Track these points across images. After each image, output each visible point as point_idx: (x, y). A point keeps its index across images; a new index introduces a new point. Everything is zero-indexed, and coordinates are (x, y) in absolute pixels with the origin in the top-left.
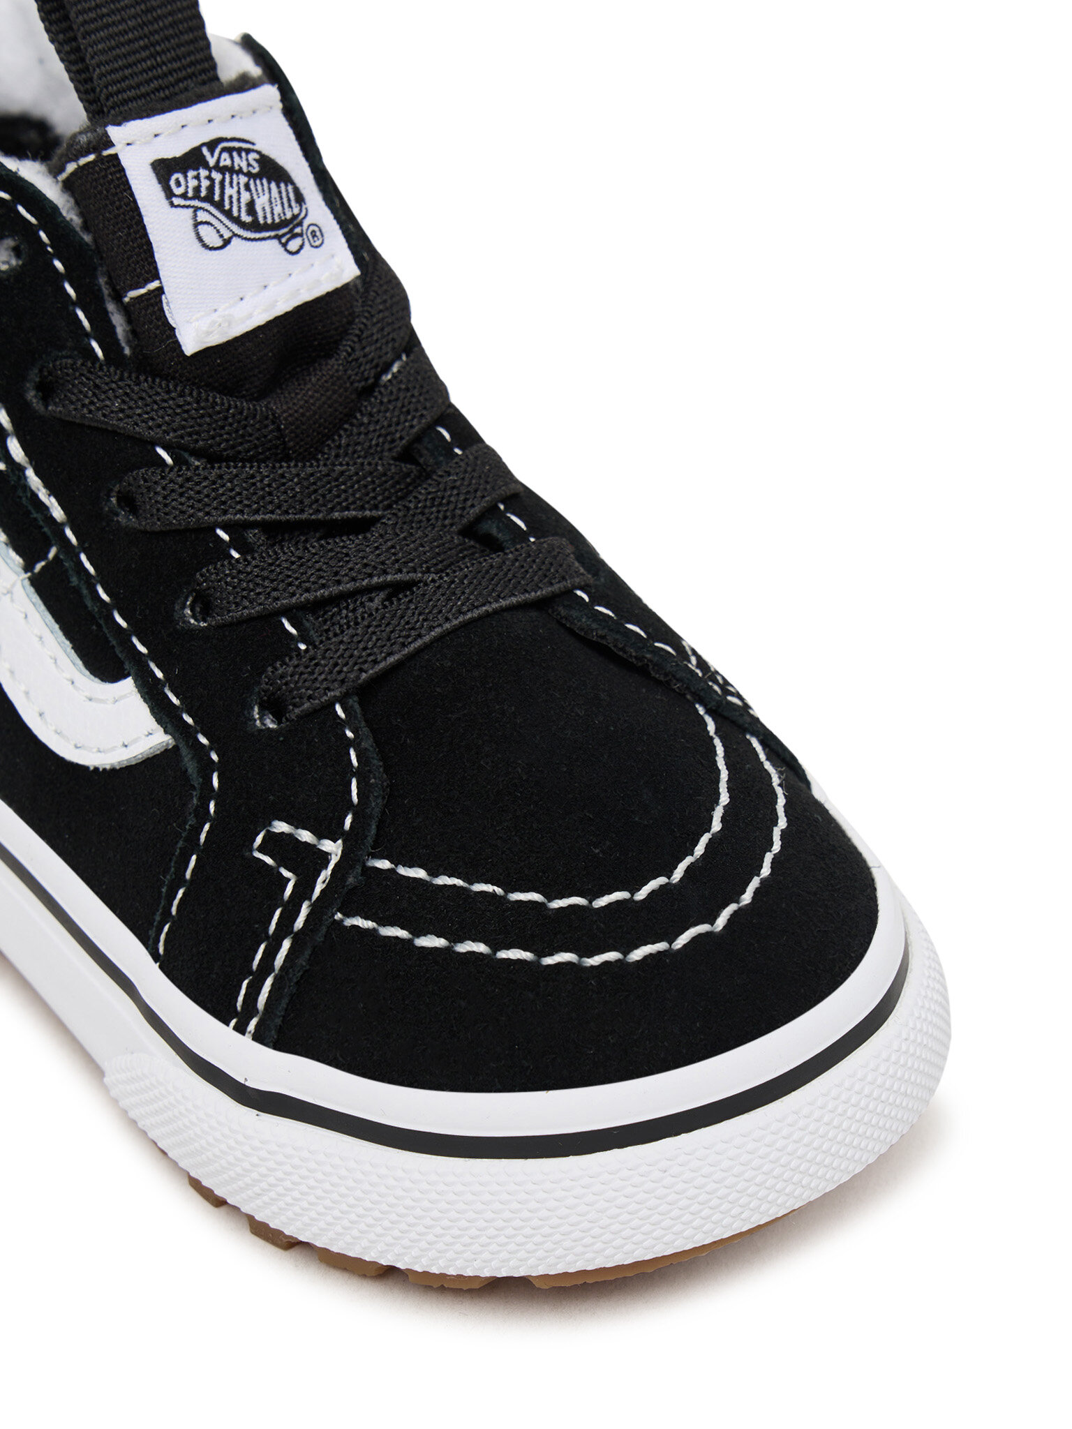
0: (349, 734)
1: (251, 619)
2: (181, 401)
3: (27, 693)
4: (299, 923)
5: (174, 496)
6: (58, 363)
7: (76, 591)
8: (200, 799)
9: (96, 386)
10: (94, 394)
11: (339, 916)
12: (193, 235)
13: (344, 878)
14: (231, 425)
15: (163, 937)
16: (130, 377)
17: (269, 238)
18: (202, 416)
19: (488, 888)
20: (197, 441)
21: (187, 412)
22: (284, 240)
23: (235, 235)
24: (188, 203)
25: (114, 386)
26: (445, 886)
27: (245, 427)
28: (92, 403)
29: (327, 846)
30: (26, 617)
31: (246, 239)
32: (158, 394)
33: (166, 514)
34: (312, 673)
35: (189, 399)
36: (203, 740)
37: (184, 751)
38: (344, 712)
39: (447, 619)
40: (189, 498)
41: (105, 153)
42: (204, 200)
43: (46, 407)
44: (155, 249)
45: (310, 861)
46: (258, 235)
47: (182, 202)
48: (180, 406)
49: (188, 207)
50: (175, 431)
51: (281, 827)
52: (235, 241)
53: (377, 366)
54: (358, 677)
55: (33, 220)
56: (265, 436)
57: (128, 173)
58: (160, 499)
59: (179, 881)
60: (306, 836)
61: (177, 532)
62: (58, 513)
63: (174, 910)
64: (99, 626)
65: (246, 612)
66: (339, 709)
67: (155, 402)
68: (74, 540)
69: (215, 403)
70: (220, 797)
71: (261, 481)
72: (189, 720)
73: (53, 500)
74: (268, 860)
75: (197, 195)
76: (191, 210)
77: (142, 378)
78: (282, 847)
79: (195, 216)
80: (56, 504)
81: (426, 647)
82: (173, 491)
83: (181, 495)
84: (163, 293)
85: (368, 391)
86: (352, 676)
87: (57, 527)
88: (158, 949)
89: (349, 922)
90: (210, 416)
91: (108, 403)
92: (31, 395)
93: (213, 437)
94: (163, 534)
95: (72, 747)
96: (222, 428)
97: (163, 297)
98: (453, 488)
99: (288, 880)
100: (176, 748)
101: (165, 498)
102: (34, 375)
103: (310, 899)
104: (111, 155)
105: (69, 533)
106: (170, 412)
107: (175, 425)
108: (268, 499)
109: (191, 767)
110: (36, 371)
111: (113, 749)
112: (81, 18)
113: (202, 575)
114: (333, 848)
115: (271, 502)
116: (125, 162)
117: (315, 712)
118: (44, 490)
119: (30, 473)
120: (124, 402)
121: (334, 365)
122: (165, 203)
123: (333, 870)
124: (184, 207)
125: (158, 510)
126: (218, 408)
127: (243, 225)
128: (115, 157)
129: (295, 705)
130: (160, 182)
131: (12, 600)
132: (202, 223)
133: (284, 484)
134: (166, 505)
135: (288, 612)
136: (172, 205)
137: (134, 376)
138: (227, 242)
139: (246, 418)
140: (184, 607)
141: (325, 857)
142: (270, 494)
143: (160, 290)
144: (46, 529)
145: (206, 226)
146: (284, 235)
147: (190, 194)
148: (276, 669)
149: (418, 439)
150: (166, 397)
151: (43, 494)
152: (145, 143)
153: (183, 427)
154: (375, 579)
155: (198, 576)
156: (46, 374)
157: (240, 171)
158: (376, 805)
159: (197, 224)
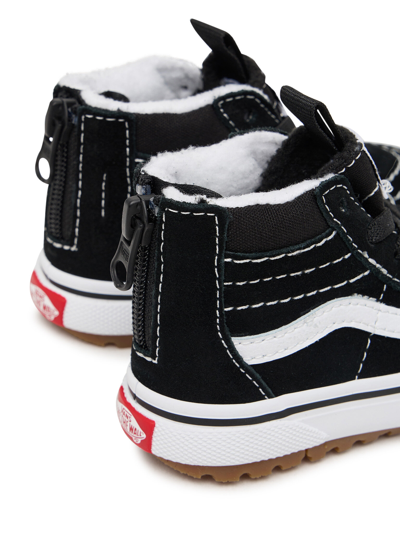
55: (346, 188)
62: (385, 272)
80: (385, 269)
119: (378, 265)
131: (381, 311)
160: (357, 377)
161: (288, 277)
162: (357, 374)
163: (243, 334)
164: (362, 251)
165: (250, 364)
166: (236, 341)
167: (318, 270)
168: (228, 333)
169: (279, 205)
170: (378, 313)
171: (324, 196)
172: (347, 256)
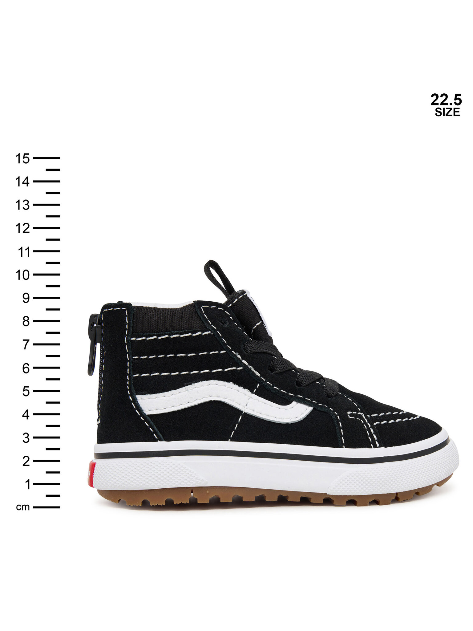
0: (345, 396)
1: (311, 383)
4: (369, 426)
7: (268, 390)
15: (343, 440)
30: (258, 401)
33: (280, 368)
36: (321, 405)
37: (317, 408)
38: (341, 393)
41: (244, 295)
43: (247, 352)
51: (350, 413)
55: (229, 314)
60: (355, 413)
62: (259, 375)
63: (342, 434)
64: (278, 396)
66: (339, 393)
68: (264, 379)
70: (335, 411)
72: (315, 402)
73: (256, 372)
74: (354, 418)
80: (258, 372)
88: (343, 442)
92: (243, 350)
99: (360, 420)
100: (315, 409)
102: (243, 346)
105: (262, 378)
109: (323, 410)
114: (361, 414)
116: (249, 296)
118: (254, 370)
119: (250, 366)
128: (246, 295)
143: (263, 323)
144: (255, 379)
160: (229, 440)
161: (175, 356)
162: (230, 438)
163: (144, 393)
164: (236, 353)
165: (147, 414)
166: (138, 397)
167: (197, 356)
168: (134, 391)
169: (180, 308)
170: (249, 399)
171: (203, 308)
172: (222, 352)
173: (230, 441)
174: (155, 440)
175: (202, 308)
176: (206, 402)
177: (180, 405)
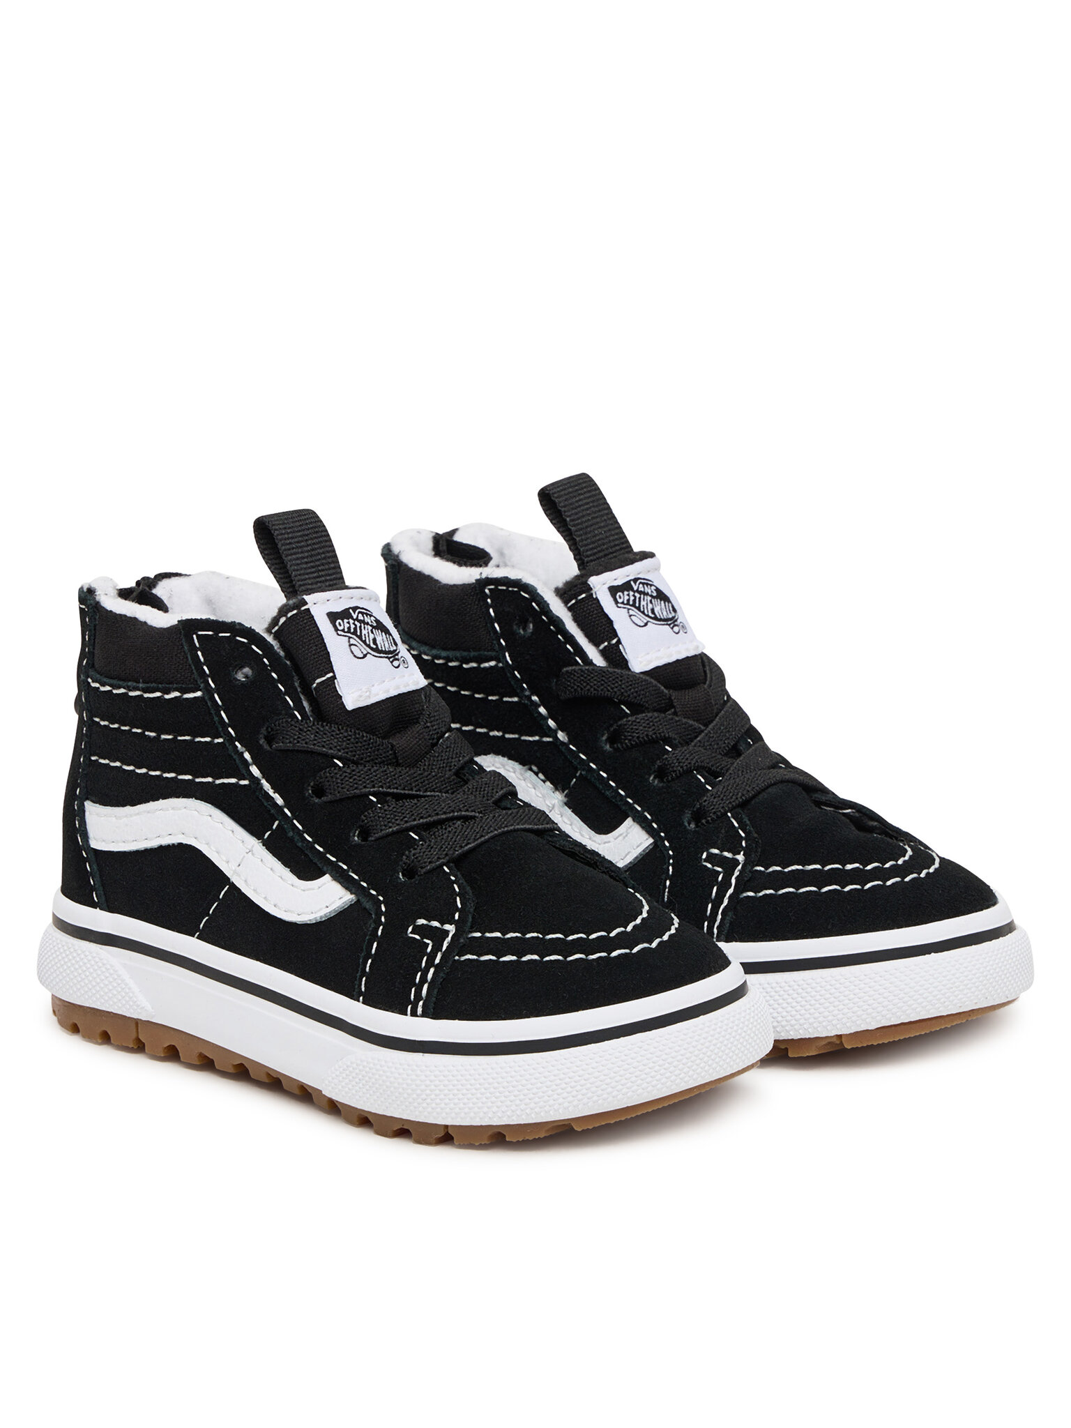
0: (453, 878)
1: (393, 833)
2: (346, 734)
3: (265, 898)
4: (437, 961)
5: (347, 779)
6: (277, 723)
7: (292, 839)
8: (376, 915)
9: (301, 730)
10: (300, 734)
11: (457, 958)
12: (349, 650)
13: (458, 940)
14: (371, 748)
15: (363, 983)
16: (318, 724)
17: (384, 657)
18: (357, 743)
19: (535, 935)
20: (354, 756)
21: (349, 740)
22: (391, 660)
23: (368, 653)
24: (345, 634)
25: (310, 729)
26: (512, 937)
27: (378, 750)
28: (299, 738)
29: (447, 927)
30: (262, 860)
31: (375, 656)
32: (333, 731)
33: (342, 788)
34: (430, 851)
35: (350, 733)
36: (373, 892)
37: (363, 900)
38: (448, 869)
39: (495, 830)
40: (354, 780)
41: (303, 608)
42: (352, 634)
43: (271, 747)
44: (331, 655)
45: (439, 935)
46: (379, 655)
47: (343, 633)
48: (345, 737)
49: (346, 636)
50: (344, 749)
51: (421, 922)
52: (368, 655)
53: (438, 733)
54: (454, 853)
55: (260, 653)
56: (388, 756)
57: (315, 618)
58: (339, 781)
59: (369, 955)
60: (435, 924)
61: (348, 798)
62: (280, 801)
63: (367, 969)
64: (306, 855)
65: (391, 830)
66: (445, 868)
67: (332, 735)
68: (289, 814)
69: (363, 736)
70: (385, 914)
71: (390, 773)
72: (365, 885)
73: (277, 795)
74: (417, 937)
75: (349, 631)
76: (347, 638)
77: (325, 724)
78: (424, 931)
79: (349, 641)
80: (279, 796)
81: (486, 841)
82: (346, 776)
83: (350, 778)
84: (336, 678)
85: (434, 745)
86: (451, 852)
87: (280, 809)
88: (361, 989)
89: (463, 958)
90: (361, 743)
91: (308, 737)
92: (262, 741)
93: (363, 754)
94: (341, 800)
95: (296, 915)
96: (367, 749)
97: (336, 681)
98: (486, 784)
99: (429, 944)
100: (358, 901)
101: (342, 780)
102: (263, 731)
103: (441, 951)
104: (306, 609)
105: (286, 811)
106: (340, 740)
107: (343, 747)
108: (395, 781)
109: (368, 905)
110: (265, 728)
111: (321, 909)
112: (283, 548)
113: (365, 816)
114: (451, 928)
115: (396, 783)
116: (313, 612)
117: (433, 869)
118: (272, 791)
119: (264, 782)
120: (316, 736)
121: (418, 728)
122: (335, 633)
123: (452, 938)
124: (343, 636)
125: (338, 787)
126: (365, 739)
127: (372, 649)
128: (308, 610)
129: (422, 868)
130: (331, 623)
131: (253, 854)
132: (352, 645)
133: (401, 776)
134: (342, 784)
135: (412, 829)
136: (338, 634)
137: (320, 723)
138: (365, 656)
139: (379, 746)
140: (354, 836)
141: (447, 932)
142: (395, 779)
143: (334, 677)
144: (272, 811)
145: (354, 647)
146: (391, 657)
147: (346, 630)
148: (411, 852)
149: (462, 768)
150: (338, 732)
151: (271, 792)
152: (323, 603)
153: (348, 748)
154: (456, 814)
155: (363, 816)
156: (270, 730)
157: (368, 624)
158: (471, 907)
159: (350, 645)
160: (196, 935)
161: (143, 735)
162: (197, 931)
163: (96, 799)
164: (243, 748)
165: (93, 847)
167: (176, 741)
170: (247, 853)
171: (198, 637)
172: (217, 741)
173: (197, 938)
174: (93, 905)
175: (195, 636)
176: (173, 844)
177: (133, 841)
